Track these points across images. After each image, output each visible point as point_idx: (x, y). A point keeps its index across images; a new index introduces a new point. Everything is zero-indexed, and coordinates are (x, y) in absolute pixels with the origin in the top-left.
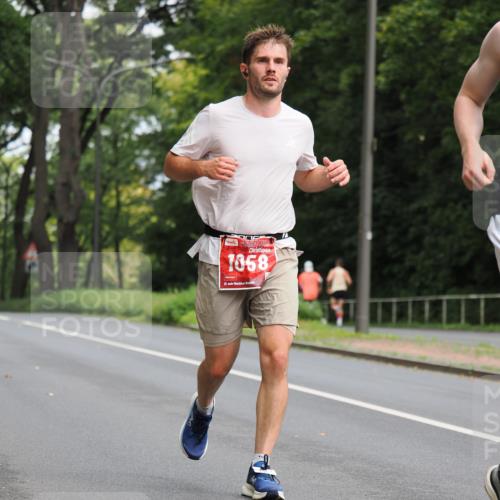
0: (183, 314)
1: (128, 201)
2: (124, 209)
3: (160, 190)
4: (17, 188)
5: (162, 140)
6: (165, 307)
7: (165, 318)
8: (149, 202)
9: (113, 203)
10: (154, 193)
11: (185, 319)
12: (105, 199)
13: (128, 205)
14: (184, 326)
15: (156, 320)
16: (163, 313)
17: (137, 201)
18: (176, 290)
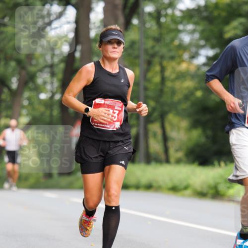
0: (229, 188)
1: (173, 76)
2: (169, 84)
3: (204, 65)
4: (62, 66)
5: (205, 14)
6: (212, 182)
7: (212, 192)
8: (193, 77)
9: (157, 79)
10: (199, 67)
11: (231, 192)
12: (150, 75)
13: (173, 81)
14: (231, 200)
15: (202, 195)
16: (210, 187)
17: (181, 76)
18: (222, 164)
